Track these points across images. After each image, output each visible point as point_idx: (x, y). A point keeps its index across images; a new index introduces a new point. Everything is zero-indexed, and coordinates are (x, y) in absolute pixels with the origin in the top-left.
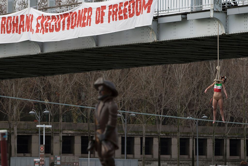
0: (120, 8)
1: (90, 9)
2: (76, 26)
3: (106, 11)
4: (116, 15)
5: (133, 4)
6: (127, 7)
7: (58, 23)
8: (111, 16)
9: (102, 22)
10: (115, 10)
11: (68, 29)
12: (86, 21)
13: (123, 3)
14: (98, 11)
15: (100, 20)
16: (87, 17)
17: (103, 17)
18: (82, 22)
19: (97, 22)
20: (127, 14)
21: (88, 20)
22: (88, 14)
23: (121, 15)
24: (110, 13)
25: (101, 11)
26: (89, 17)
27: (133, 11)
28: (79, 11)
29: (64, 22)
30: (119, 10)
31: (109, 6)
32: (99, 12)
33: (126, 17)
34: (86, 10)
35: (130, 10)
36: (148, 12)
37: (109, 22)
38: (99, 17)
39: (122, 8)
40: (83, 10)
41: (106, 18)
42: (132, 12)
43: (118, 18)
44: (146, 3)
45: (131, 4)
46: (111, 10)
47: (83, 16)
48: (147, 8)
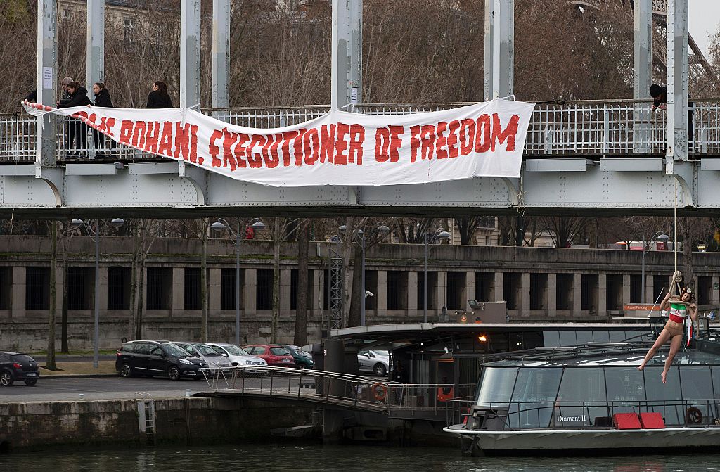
0: (440, 134)
1: (358, 128)
2: (319, 159)
3: (406, 138)
4: (432, 148)
5: (471, 127)
6: (457, 132)
7: (271, 150)
8: (419, 150)
9: (395, 156)
10: (427, 136)
11: (298, 163)
12: (346, 152)
13: (446, 123)
14: (382, 136)
15: (389, 154)
16: (348, 143)
17: (398, 149)
18: (335, 153)
20: (458, 146)
21: (352, 152)
22: (353, 138)
23: (442, 148)
24: (414, 144)
25: (390, 135)
26: (357, 146)
27: (471, 141)
28: (324, 128)
29: (285, 148)
30: (437, 137)
31: (412, 128)
32: (386, 138)
33: (454, 153)
34: (343, 128)
35: (463, 139)
36: (511, 148)
37: (413, 159)
38: (386, 146)
39: (446, 135)
40: (333, 126)
41: (404, 151)
42: (467, 144)
43: (435, 154)
44: (503, 128)
45: (467, 126)
46: (418, 136)
47: (336, 139)
48: (506, 140)
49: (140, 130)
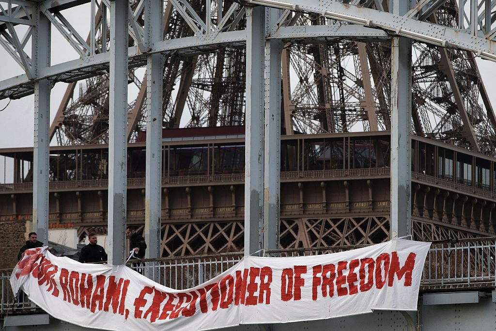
0: (340, 273)
1: (267, 271)
2: (233, 302)
3: (308, 277)
4: (332, 286)
5: (371, 266)
6: (357, 270)
8: (319, 288)
9: (298, 297)
10: (328, 274)
11: (215, 308)
12: (257, 294)
13: (346, 262)
14: (287, 276)
15: (293, 293)
16: (259, 285)
17: (301, 287)
18: (247, 294)
19: (286, 297)
20: (358, 284)
21: (261, 293)
22: (262, 280)
23: (343, 286)
24: (316, 281)
25: (294, 275)
26: (266, 287)
27: (371, 278)
28: (238, 273)
30: (337, 276)
31: (314, 268)
32: (290, 278)
33: (354, 291)
34: (254, 272)
35: (362, 277)
36: (408, 283)
37: (315, 297)
38: (290, 287)
39: (346, 273)
40: (246, 271)
41: (306, 289)
42: (366, 281)
43: (335, 292)
44: (402, 265)
45: (367, 265)
46: (319, 275)
47: (248, 282)
48: (404, 276)
49: (74, 280)
